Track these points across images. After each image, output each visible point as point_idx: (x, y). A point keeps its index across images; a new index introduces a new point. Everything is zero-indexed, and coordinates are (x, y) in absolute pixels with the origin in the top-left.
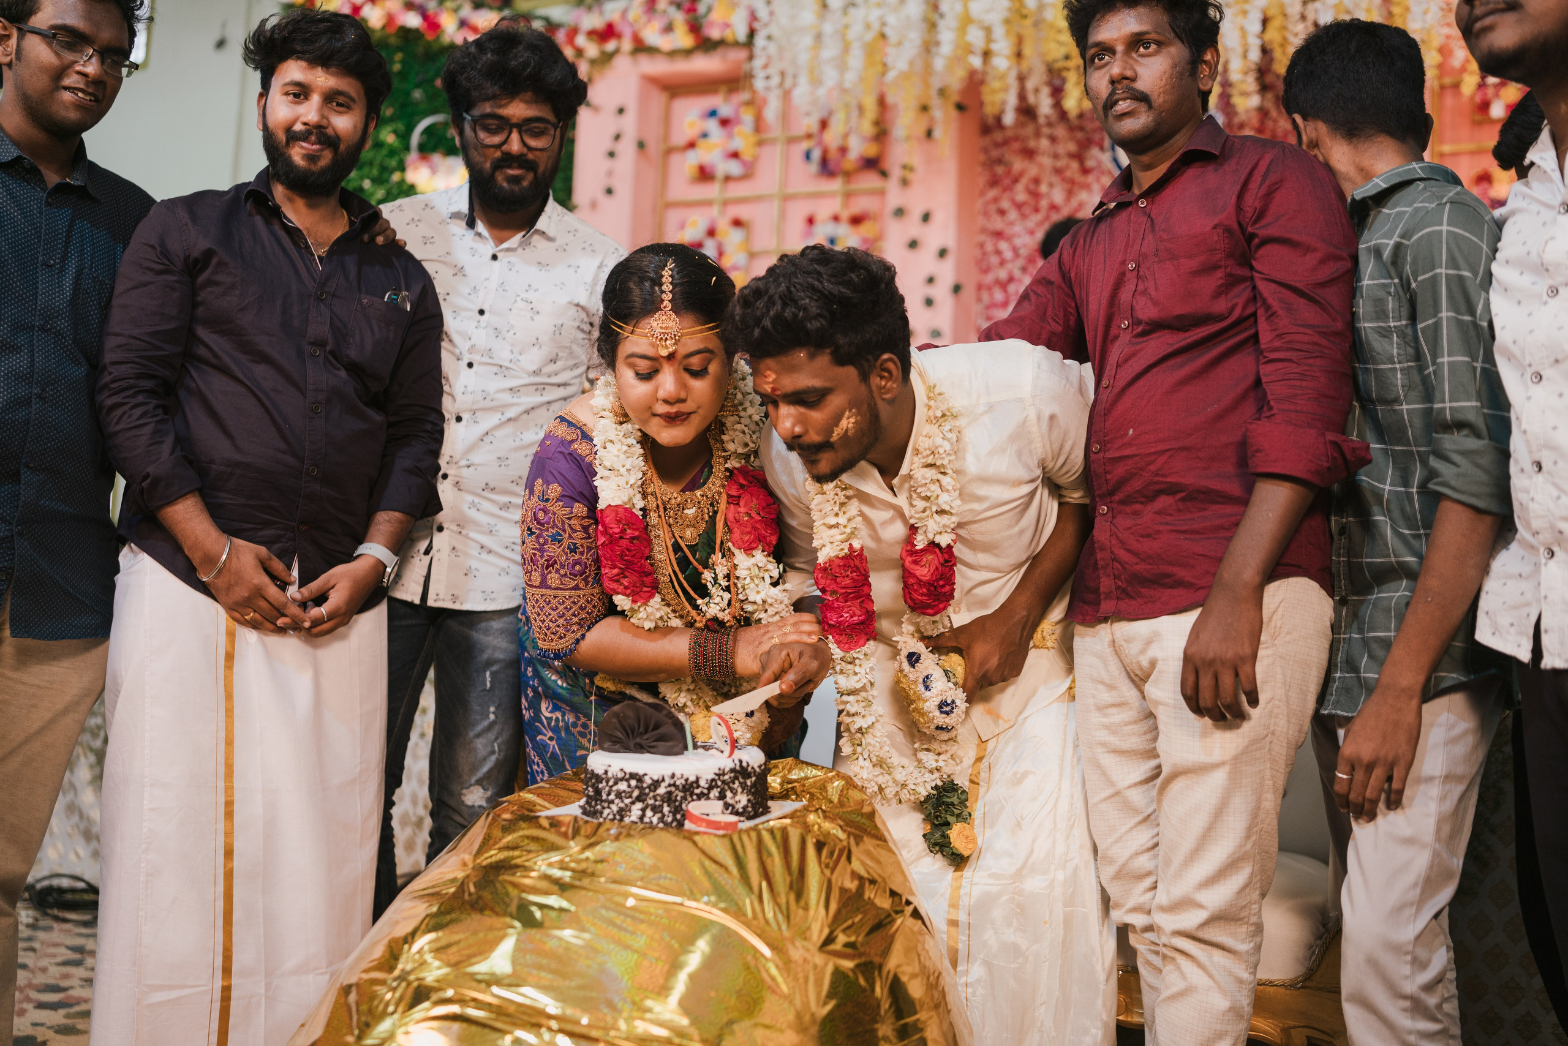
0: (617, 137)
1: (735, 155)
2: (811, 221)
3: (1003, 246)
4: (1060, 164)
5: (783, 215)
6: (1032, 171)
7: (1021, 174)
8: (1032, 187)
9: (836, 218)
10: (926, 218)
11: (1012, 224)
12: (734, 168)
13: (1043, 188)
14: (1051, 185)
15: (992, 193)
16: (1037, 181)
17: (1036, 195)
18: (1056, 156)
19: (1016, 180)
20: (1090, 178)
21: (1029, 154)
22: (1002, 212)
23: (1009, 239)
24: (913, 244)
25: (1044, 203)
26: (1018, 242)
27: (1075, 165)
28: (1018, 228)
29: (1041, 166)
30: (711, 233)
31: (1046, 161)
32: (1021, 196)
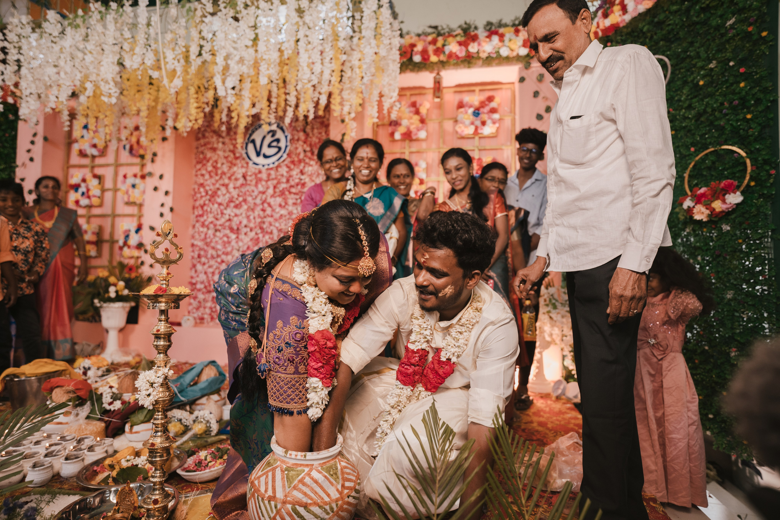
0: (35, 135)
1: (95, 146)
2: (125, 177)
3: (202, 190)
4: (226, 155)
5: (116, 174)
6: (215, 158)
7: (210, 158)
8: (215, 164)
9: (135, 176)
10: (161, 177)
11: (206, 180)
12: (95, 152)
13: (219, 165)
14: (223, 164)
15: (199, 166)
16: (216, 162)
17: (215, 167)
18: (224, 151)
19: (208, 161)
20: (238, 161)
21: (214, 150)
22: (203, 175)
23: (204, 187)
24: (156, 189)
25: (219, 172)
26: (208, 188)
27: (232, 155)
28: (209, 182)
29: (218, 155)
30: (84, 180)
31: (221, 153)
32: (210, 168)
